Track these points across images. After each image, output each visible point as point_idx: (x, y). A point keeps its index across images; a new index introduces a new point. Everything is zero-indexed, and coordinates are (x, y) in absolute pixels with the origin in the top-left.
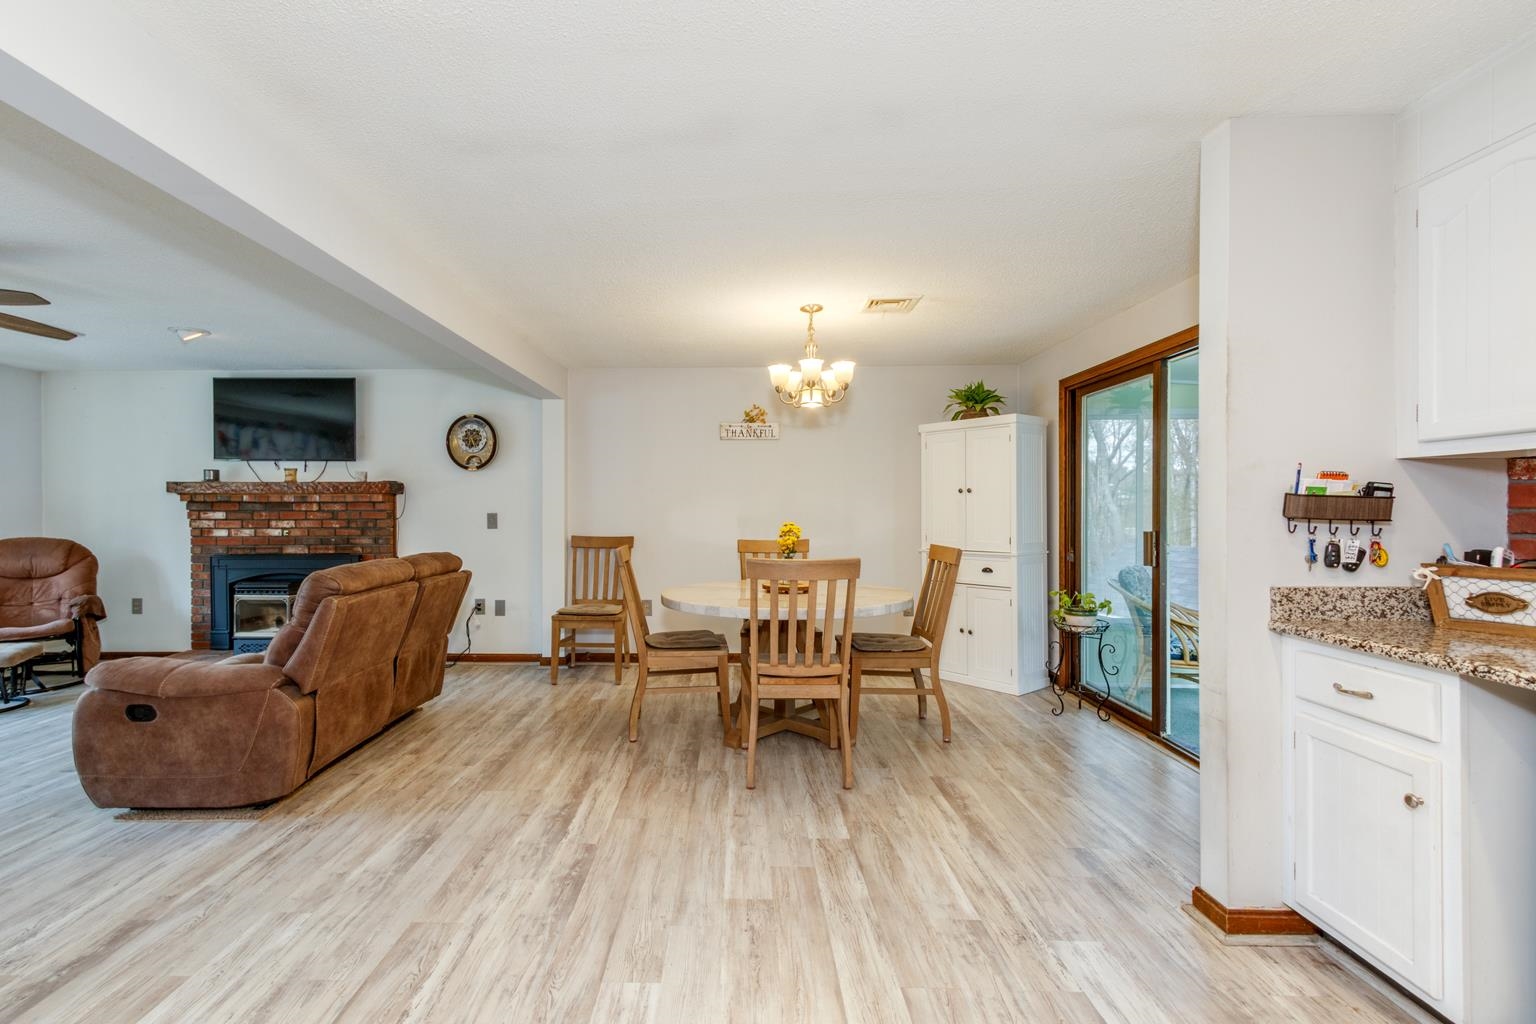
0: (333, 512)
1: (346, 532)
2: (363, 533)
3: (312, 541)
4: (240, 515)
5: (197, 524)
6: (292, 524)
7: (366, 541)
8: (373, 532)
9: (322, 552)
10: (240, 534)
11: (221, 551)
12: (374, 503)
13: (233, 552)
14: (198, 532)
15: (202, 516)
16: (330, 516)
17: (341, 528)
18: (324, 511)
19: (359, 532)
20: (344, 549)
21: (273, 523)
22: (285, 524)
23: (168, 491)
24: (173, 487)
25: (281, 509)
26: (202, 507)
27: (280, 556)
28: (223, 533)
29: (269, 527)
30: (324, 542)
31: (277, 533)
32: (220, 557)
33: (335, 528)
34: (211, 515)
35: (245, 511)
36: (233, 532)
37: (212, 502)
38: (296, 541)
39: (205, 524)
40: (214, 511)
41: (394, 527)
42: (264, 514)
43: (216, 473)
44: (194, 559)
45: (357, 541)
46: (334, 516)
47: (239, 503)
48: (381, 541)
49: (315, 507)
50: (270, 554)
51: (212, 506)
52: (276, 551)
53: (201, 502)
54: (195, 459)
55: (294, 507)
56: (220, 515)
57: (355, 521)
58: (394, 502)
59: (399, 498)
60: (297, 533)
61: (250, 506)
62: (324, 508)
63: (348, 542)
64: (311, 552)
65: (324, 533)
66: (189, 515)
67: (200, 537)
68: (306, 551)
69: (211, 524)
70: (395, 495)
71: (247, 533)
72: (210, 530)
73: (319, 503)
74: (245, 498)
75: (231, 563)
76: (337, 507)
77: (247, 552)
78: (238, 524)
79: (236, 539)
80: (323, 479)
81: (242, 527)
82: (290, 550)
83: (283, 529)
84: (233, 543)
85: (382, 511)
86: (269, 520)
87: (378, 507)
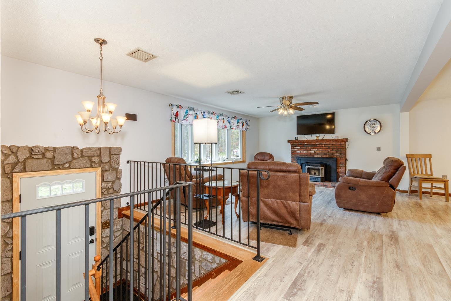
0: (328, 147)
1: (332, 152)
2: (337, 152)
3: (322, 154)
4: (303, 148)
5: (292, 150)
6: (317, 150)
7: (337, 154)
8: (340, 152)
9: (325, 157)
10: (303, 152)
11: (298, 156)
12: (341, 144)
13: (302, 156)
14: (293, 152)
15: (294, 148)
16: (328, 148)
17: (330, 151)
18: (326, 147)
19: (336, 152)
20: (331, 156)
21: (312, 150)
22: (315, 150)
23: (288, 142)
24: (289, 141)
25: (315, 146)
26: (294, 146)
27: (314, 157)
28: (299, 152)
29: (311, 150)
30: (325, 154)
31: (313, 152)
32: (299, 157)
33: (329, 151)
34: (296, 148)
35: (305, 147)
36: (301, 151)
37: (297, 145)
38: (318, 154)
39: (295, 150)
40: (297, 147)
41: (345, 151)
42: (310, 147)
43: (298, 138)
44: (292, 158)
45: (335, 154)
46: (329, 148)
47: (303, 145)
48: (342, 154)
49: (323, 146)
50: (311, 157)
51: (297, 146)
52: (313, 156)
53: (294, 145)
54: (293, 135)
55: (318, 146)
56: (299, 148)
57: (335, 149)
58: (345, 144)
59: (347, 143)
60: (318, 152)
61: (306, 146)
62: (326, 146)
63: (332, 154)
64: (322, 157)
65: (326, 152)
66: (291, 148)
67: (293, 153)
68: (320, 156)
69: (296, 150)
70: (345, 142)
71: (305, 152)
72: (296, 151)
73: (325, 144)
74: (306, 144)
75: (301, 159)
76: (330, 146)
77: (305, 156)
78: (303, 150)
79: (302, 153)
80: (324, 139)
81: (304, 150)
82: (316, 156)
83: (314, 151)
84: (301, 154)
85: (343, 146)
86: (311, 149)
87: (342, 145)
